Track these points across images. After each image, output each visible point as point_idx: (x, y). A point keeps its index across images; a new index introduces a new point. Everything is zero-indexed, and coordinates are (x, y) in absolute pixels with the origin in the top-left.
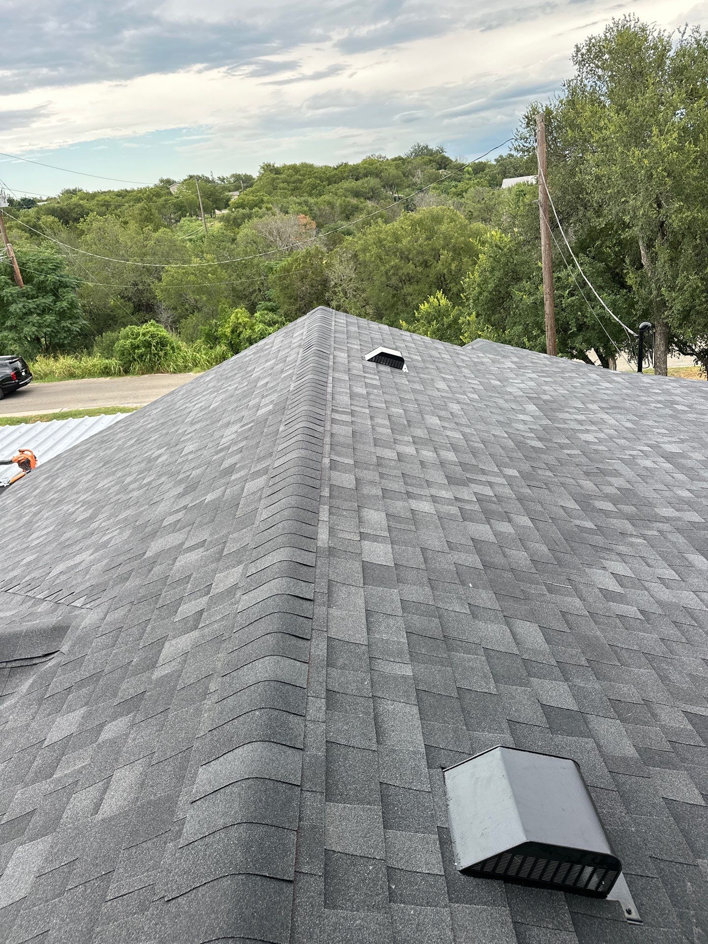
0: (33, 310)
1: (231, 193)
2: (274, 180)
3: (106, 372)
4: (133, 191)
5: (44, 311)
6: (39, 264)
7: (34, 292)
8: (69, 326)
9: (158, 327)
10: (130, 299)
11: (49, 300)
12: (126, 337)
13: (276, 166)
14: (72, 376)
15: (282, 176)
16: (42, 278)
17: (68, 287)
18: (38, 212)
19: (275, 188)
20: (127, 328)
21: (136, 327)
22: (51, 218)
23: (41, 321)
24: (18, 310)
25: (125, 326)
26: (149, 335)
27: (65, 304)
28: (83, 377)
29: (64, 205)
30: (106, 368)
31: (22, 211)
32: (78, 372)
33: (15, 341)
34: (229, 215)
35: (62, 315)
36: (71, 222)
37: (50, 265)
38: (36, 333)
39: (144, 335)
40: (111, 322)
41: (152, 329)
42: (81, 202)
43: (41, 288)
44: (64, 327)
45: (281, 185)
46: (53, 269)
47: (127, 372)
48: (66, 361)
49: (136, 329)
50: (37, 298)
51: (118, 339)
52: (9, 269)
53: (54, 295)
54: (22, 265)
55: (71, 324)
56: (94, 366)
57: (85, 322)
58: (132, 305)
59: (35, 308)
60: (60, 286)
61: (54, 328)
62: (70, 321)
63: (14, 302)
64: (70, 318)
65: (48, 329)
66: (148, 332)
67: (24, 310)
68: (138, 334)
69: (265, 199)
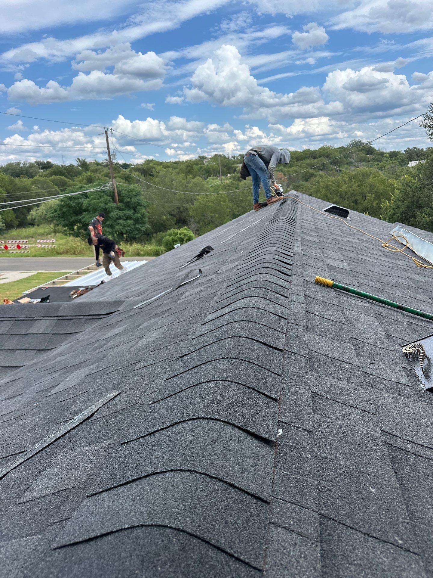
0: (121, 217)
1: (238, 165)
3: (157, 254)
5: (128, 218)
7: (124, 207)
8: (140, 227)
9: (188, 230)
10: (175, 216)
11: (130, 212)
12: (170, 235)
14: (138, 254)
16: (129, 200)
17: (142, 206)
18: (131, 171)
20: (171, 230)
21: (176, 230)
23: (125, 223)
24: (114, 216)
25: (170, 229)
26: (183, 234)
27: (139, 215)
28: (144, 256)
29: (144, 167)
31: (123, 170)
32: (142, 253)
33: (110, 233)
34: (235, 176)
35: (137, 221)
37: (134, 193)
38: (122, 230)
39: (180, 234)
40: (163, 228)
41: (185, 231)
43: (128, 205)
44: (137, 228)
46: (135, 195)
49: (176, 231)
50: (125, 210)
51: (165, 236)
52: (112, 194)
53: (135, 210)
54: (119, 192)
55: (141, 226)
56: (151, 250)
57: (149, 226)
58: (175, 219)
59: (123, 216)
60: (138, 205)
61: (132, 228)
62: (141, 225)
63: (112, 211)
64: (141, 223)
66: (183, 233)
67: (117, 216)
68: (177, 234)
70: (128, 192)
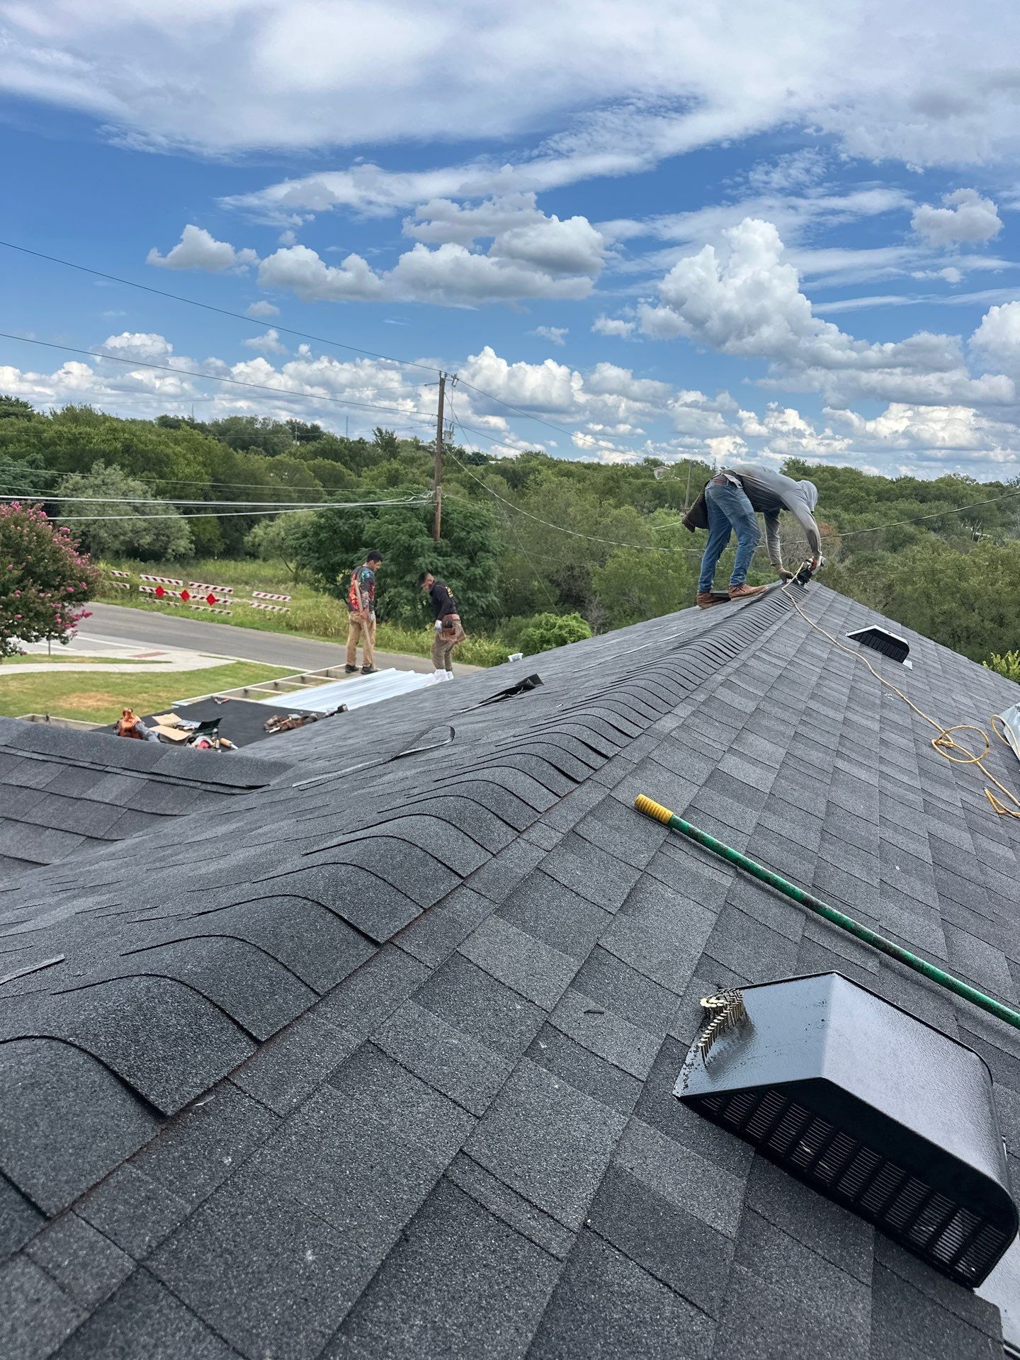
0: (440, 569)
5: (454, 573)
9: (581, 622)
10: (558, 585)
11: (460, 562)
12: (538, 626)
16: (463, 534)
17: (489, 552)
20: (543, 616)
21: (553, 616)
25: (540, 612)
26: (567, 629)
31: (470, 466)
33: (408, 601)
35: (471, 583)
39: (561, 628)
40: (526, 608)
41: (574, 623)
42: (539, 465)
43: (458, 547)
46: (481, 528)
49: (553, 618)
51: (527, 627)
52: (428, 517)
53: (471, 558)
54: (446, 514)
57: (495, 599)
58: (558, 592)
59: (443, 568)
60: (481, 549)
62: (479, 594)
63: (422, 555)
64: (479, 590)
66: (566, 626)
67: (430, 567)
68: (554, 626)
70: (465, 517)
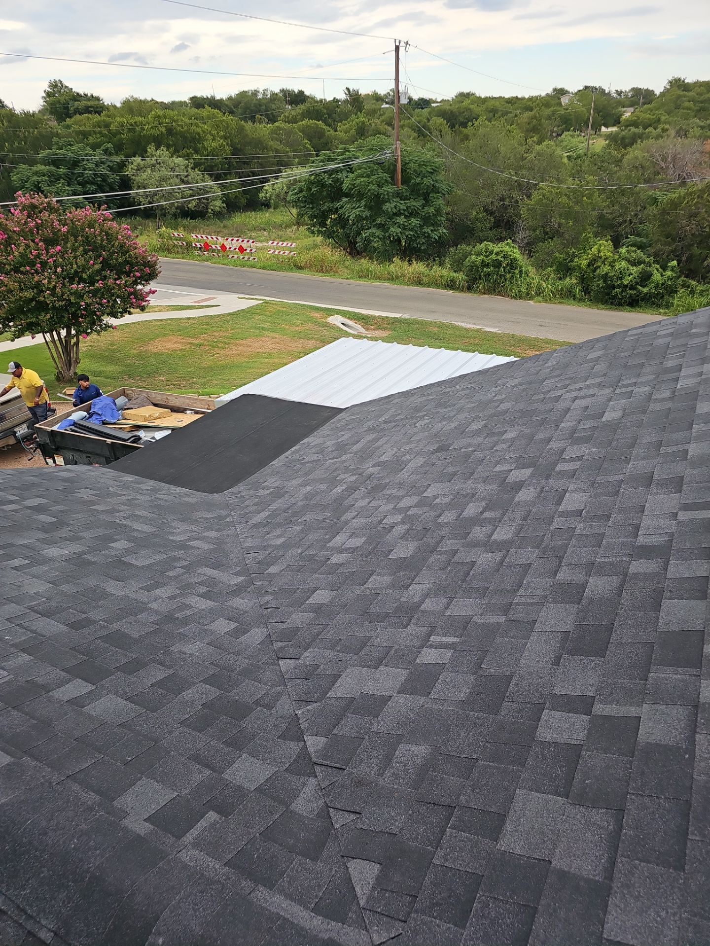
1: (625, 109)
2: (679, 97)
3: (451, 285)
4: (523, 99)
6: (420, 165)
7: (408, 194)
8: (430, 232)
9: (513, 247)
12: (479, 254)
13: (686, 81)
14: (419, 283)
15: (690, 94)
16: (418, 180)
17: (439, 193)
18: (430, 113)
19: (678, 107)
20: (483, 244)
21: (492, 245)
22: (440, 120)
23: (406, 224)
26: (502, 255)
28: (429, 286)
29: (454, 108)
30: (451, 281)
31: (417, 111)
32: (425, 279)
34: (617, 134)
36: (457, 126)
37: (429, 169)
38: (399, 234)
41: (507, 249)
42: (471, 106)
43: (414, 191)
45: (687, 104)
46: (431, 173)
47: (469, 289)
48: (418, 267)
50: (409, 200)
51: (470, 254)
52: (392, 167)
53: (424, 199)
54: (405, 164)
55: (432, 231)
56: (442, 277)
57: (445, 231)
59: (404, 210)
60: (433, 191)
61: (416, 232)
62: (432, 228)
63: (388, 201)
64: (433, 225)
65: (411, 233)
66: (502, 252)
69: (663, 118)
